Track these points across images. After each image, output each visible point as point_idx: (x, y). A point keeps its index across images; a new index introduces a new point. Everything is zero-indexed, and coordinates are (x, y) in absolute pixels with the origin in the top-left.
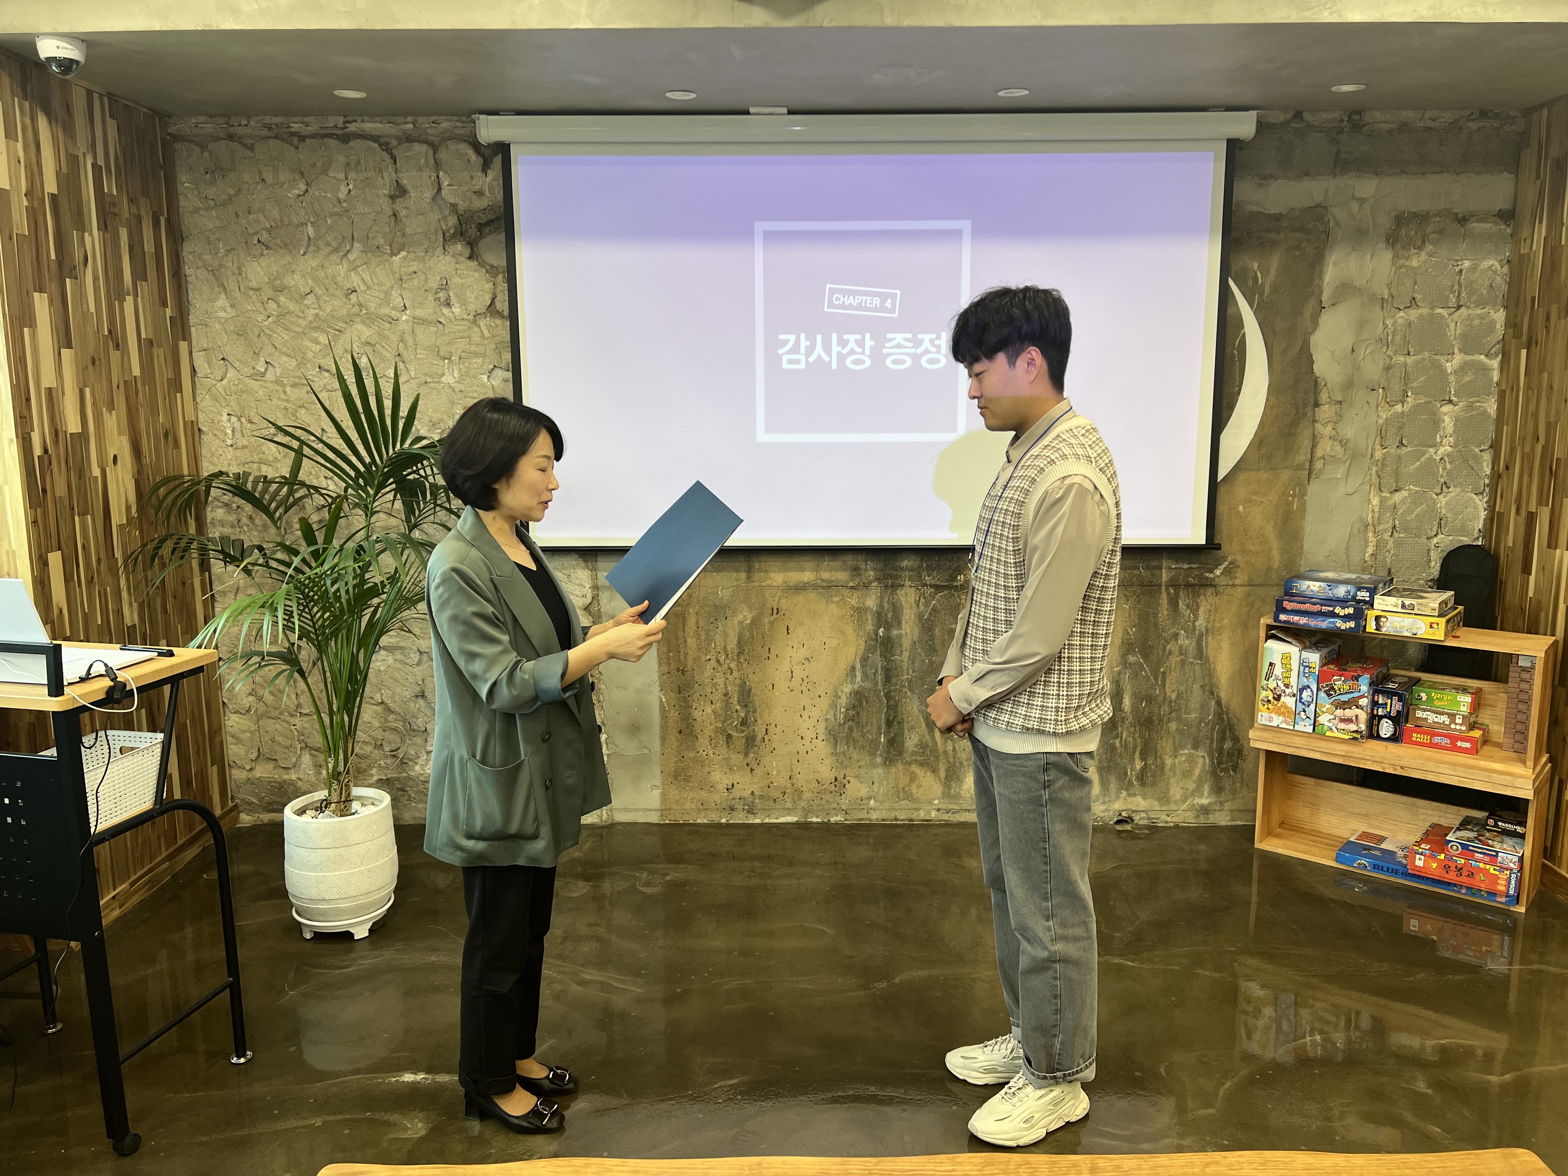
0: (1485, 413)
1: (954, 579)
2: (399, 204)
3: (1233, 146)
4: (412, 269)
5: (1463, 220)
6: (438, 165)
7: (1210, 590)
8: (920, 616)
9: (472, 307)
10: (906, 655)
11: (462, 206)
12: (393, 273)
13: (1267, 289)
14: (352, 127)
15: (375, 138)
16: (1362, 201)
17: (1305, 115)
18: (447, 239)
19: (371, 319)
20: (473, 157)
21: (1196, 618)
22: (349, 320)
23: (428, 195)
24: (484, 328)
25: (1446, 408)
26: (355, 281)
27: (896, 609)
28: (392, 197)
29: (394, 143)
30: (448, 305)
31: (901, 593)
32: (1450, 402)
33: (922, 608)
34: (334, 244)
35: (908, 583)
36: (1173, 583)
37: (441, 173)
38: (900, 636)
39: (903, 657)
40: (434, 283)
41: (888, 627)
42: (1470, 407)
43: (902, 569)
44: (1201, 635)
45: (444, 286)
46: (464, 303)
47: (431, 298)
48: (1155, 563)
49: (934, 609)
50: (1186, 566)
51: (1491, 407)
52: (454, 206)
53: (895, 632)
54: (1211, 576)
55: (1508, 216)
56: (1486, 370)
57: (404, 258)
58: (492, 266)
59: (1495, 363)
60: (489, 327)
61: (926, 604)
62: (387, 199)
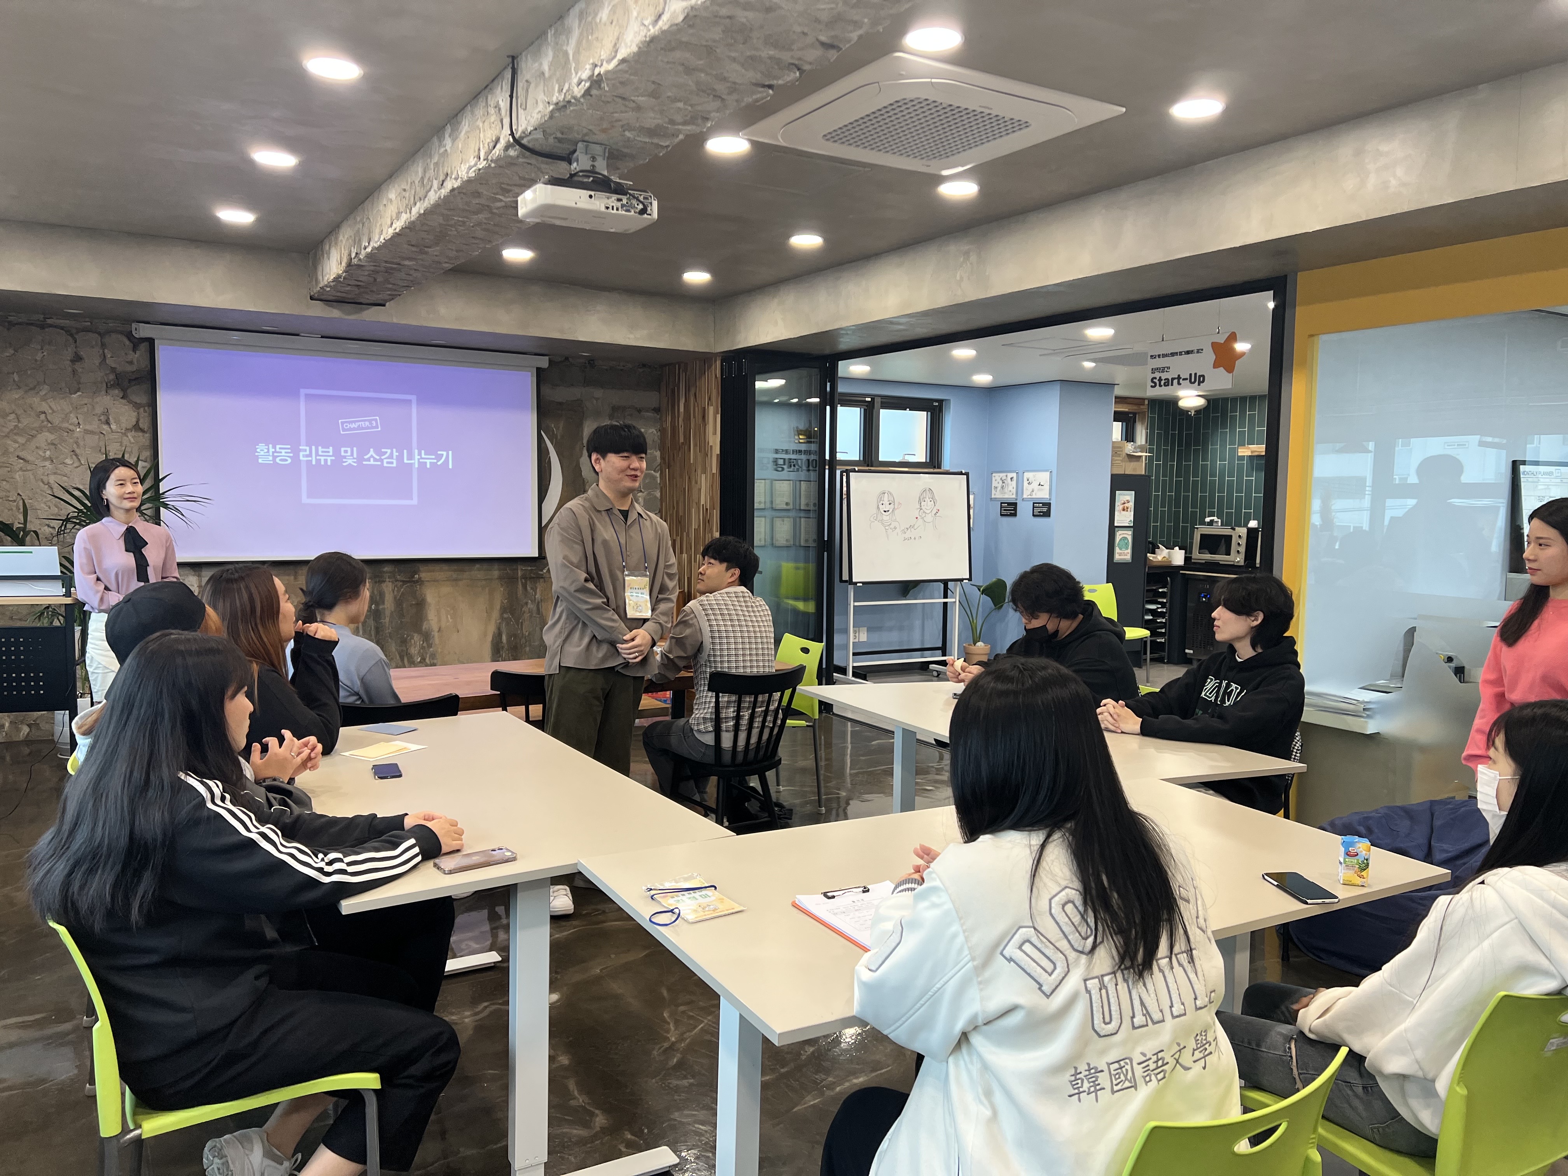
0: (656, 497)
1: (413, 577)
2: (78, 366)
3: (539, 370)
4: (83, 402)
5: (639, 411)
6: (103, 346)
7: (542, 580)
8: (395, 598)
9: (124, 426)
10: (387, 620)
11: (119, 369)
12: (72, 404)
13: (559, 437)
14: (49, 321)
15: (62, 328)
16: (597, 399)
17: (570, 360)
18: (109, 387)
19: (54, 429)
20: (127, 342)
21: (536, 594)
22: (40, 430)
23: (97, 362)
24: (130, 437)
25: (640, 494)
26: (44, 407)
27: (382, 595)
28: (72, 361)
29: (74, 331)
30: (108, 423)
31: (384, 585)
32: (641, 491)
33: (395, 592)
34: (31, 386)
35: (387, 580)
36: (524, 577)
37: (106, 351)
38: (384, 609)
39: (386, 620)
40: (99, 410)
41: (377, 604)
42: (649, 494)
43: (384, 572)
44: (538, 602)
45: (106, 413)
46: (118, 422)
47: (96, 419)
48: (514, 567)
49: (403, 593)
50: (529, 568)
51: (658, 494)
52: (113, 370)
53: (381, 607)
54: (541, 573)
55: (657, 410)
56: (655, 478)
57: (80, 396)
58: (136, 403)
59: (658, 475)
60: (134, 437)
61: (398, 591)
62: (68, 362)
